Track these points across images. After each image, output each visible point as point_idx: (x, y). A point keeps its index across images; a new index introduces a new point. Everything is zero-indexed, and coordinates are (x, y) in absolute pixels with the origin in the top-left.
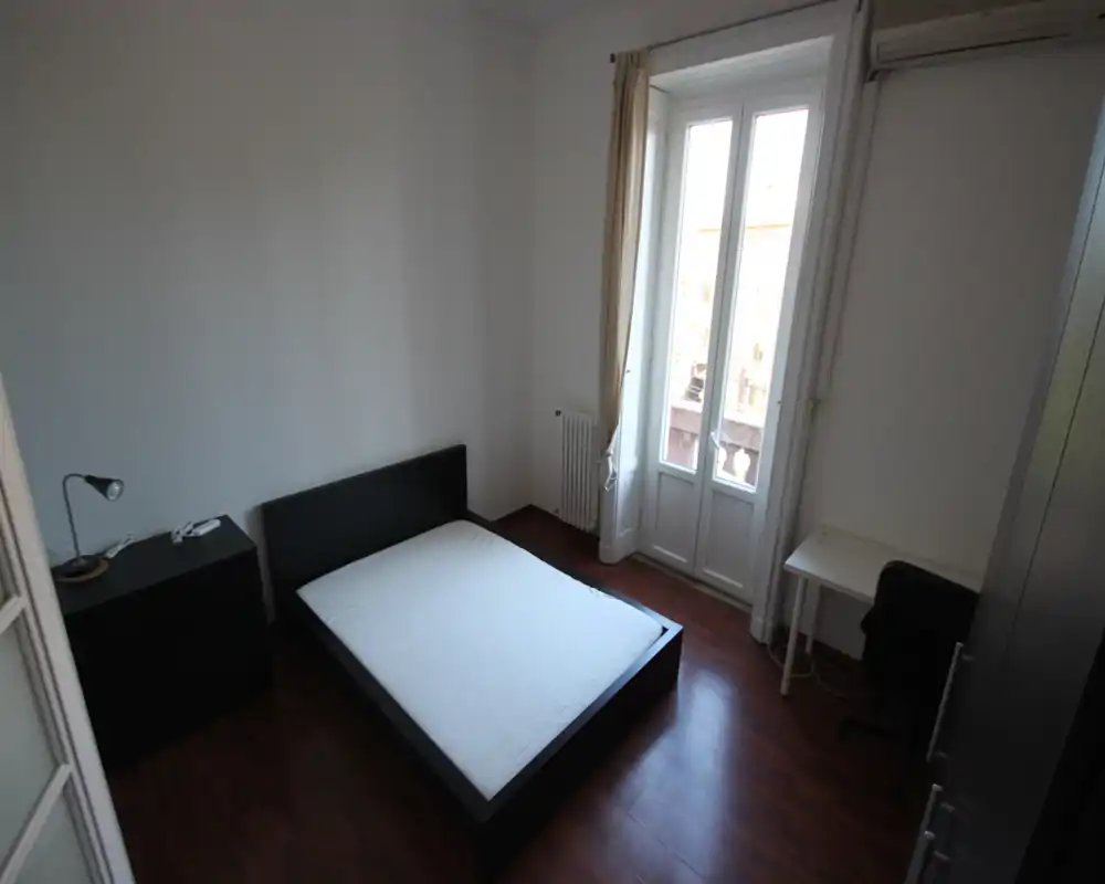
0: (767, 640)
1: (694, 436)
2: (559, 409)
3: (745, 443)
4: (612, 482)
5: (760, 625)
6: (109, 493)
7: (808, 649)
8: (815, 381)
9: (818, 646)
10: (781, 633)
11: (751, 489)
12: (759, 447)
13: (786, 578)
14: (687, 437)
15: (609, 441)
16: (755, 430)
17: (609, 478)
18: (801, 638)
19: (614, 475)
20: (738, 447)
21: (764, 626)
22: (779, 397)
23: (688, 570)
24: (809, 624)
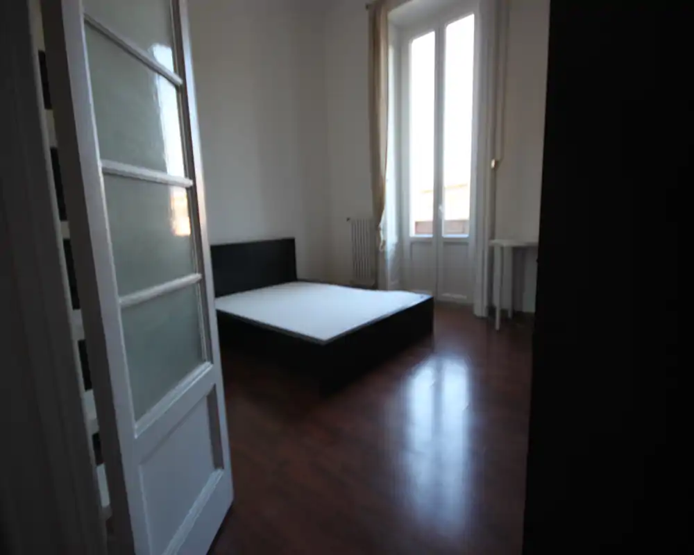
0: (485, 315)
2: (349, 217)
4: (383, 246)
5: (480, 310)
7: (510, 315)
9: (515, 314)
10: (491, 310)
11: (466, 235)
15: (380, 220)
17: (381, 244)
18: (503, 312)
24: (507, 304)
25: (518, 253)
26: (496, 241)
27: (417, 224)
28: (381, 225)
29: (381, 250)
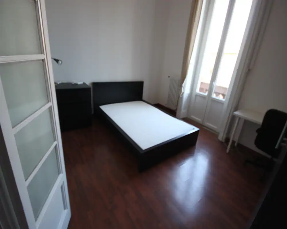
0: (223, 141)
1: (206, 90)
2: (170, 76)
3: (222, 92)
4: (182, 95)
5: (221, 137)
6: (59, 63)
7: (236, 145)
8: (249, 64)
9: (239, 145)
10: (227, 140)
11: (224, 100)
12: (226, 93)
13: (233, 118)
14: (204, 90)
15: (183, 82)
16: (225, 89)
17: (181, 94)
18: (233, 142)
19: (183, 93)
20: (219, 94)
21: (223, 137)
22: (237, 68)
23: (201, 123)
24: (236, 139)
25: (247, 123)
26: (236, 113)
27: (202, 83)
28: (183, 85)
29: (181, 96)
